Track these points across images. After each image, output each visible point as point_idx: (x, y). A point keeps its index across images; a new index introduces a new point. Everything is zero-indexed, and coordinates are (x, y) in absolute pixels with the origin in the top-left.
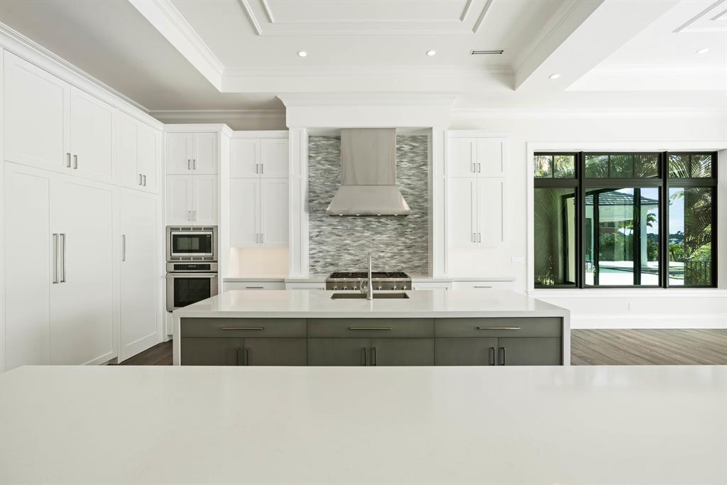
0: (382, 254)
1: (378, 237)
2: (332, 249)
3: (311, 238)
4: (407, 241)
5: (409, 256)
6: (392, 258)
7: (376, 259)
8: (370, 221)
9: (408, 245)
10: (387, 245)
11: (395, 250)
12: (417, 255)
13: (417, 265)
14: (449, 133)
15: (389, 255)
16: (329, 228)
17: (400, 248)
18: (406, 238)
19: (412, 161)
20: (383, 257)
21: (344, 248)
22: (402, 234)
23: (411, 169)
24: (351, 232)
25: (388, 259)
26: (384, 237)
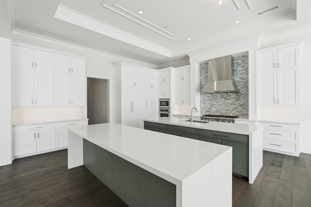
0: (228, 108)
1: (227, 101)
2: (208, 106)
3: (201, 101)
4: (241, 103)
5: (241, 109)
6: (233, 110)
7: (226, 110)
8: (223, 95)
9: (241, 104)
10: (231, 104)
11: (235, 106)
12: (246, 109)
13: (245, 113)
14: (258, 51)
15: (232, 109)
16: (207, 98)
17: (237, 106)
18: (240, 101)
19: (243, 67)
20: (229, 110)
21: (213, 105)
22: (238, 100)
23: (242, 70)
24: (215, 99)
25: (231, 110)
26: (230, 101)
